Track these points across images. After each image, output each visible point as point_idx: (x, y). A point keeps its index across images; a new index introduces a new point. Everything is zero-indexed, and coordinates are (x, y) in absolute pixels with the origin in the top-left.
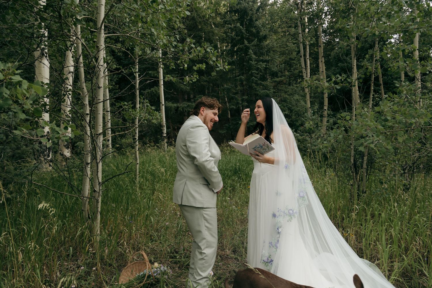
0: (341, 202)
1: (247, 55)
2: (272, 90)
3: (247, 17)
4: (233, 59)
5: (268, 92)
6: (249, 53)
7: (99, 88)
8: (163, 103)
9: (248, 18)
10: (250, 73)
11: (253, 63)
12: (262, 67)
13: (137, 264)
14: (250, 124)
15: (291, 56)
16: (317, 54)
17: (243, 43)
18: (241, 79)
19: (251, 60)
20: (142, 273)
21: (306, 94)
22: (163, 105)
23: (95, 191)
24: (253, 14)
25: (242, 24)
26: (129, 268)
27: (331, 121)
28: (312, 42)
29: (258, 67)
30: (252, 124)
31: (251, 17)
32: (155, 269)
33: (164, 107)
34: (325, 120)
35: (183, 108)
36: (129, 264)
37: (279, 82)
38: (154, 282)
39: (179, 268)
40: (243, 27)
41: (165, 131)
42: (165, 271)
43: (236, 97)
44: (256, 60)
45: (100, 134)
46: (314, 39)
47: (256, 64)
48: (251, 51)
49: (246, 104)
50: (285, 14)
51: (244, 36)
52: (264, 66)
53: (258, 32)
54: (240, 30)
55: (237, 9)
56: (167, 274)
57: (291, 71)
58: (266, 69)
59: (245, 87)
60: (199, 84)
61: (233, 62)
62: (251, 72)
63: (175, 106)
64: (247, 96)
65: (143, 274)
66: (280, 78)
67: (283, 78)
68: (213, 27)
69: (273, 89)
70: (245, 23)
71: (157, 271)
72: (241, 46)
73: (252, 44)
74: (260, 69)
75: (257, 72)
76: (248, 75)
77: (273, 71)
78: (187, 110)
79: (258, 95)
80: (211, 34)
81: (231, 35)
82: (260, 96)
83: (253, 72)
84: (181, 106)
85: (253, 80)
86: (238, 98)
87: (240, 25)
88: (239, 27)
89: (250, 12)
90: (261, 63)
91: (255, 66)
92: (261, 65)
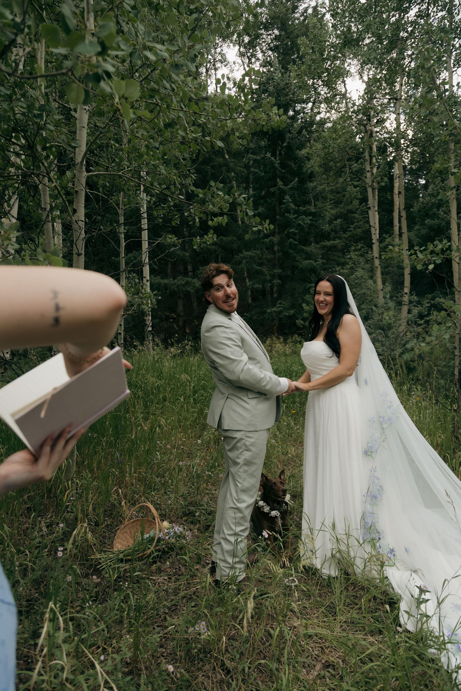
0: (440, 437)
1: (281, 203)
2: (320, 261)
3: (283, 143)
5: (315, 264)
6: (285, 201)
8: (148, 278)
9: (284, 145)
10: (286, 232)
11: (290, 217)
12: (305, 224)
13: (139, 523)
14: (285, 314)
15: (350, 207)
16: (391, 203)
17: (275, 185)
18: (271, 242)
19: (289, 212)
20: (148, 535)
21: (377, 267)
22: (147, 281)
24: (291, 138)
25: (274, 155)
26: (126, 528)
27: (415, 311)
28: (383, 184)
29: (299, 224)
30: (287, 314)
31: (289, 143)
32: (166, 531)
33: (148, 284)
34: (405, 309)
35: (178, 287)
36: (126, 523)
37: (331, 247)
38: (166, 549)
39: (198, 530)
40: (275, 159)
41: (150, 323)
42: (181, 533)
43: (264, 270)
44: (296, 212)
46: (386, 179)
47: (295, 218)
48: (287, 197)
49: (279, 281)
50: (347, 141)
51: (278, 172)
52: (309, 222)
53: (300, 167)
54: (272, 163)
56: (184, 538)
57: (351, 231)
58: (311, 225)
59: (277, 255)
62: (288, 231)
63: (165, 283)
64: (280, 268)
65: (150, 536)
66: (332, 242)
67: (337, 242)
68: (227, 157)
69: (322, 258)
70: (278, 152)
71: (169, 533)
72: (272, 190)
73: (290, 186)
74: (303, 226)
75: (297, 231)
76: (283, 235)
77: (322, 230)
78: (184, 289)
79: (297, 268)
80: (224, 169)
81: (257, 170)
82: (301, 269)
83: (291, 230)
84: (175, 284)
85: (290, 243)
86: (267, 272)
87: (272, 156)
88: (269, 158)
89: (288, 134)
90: (304, 216)
91: (294, 222)
92: (303, 220)
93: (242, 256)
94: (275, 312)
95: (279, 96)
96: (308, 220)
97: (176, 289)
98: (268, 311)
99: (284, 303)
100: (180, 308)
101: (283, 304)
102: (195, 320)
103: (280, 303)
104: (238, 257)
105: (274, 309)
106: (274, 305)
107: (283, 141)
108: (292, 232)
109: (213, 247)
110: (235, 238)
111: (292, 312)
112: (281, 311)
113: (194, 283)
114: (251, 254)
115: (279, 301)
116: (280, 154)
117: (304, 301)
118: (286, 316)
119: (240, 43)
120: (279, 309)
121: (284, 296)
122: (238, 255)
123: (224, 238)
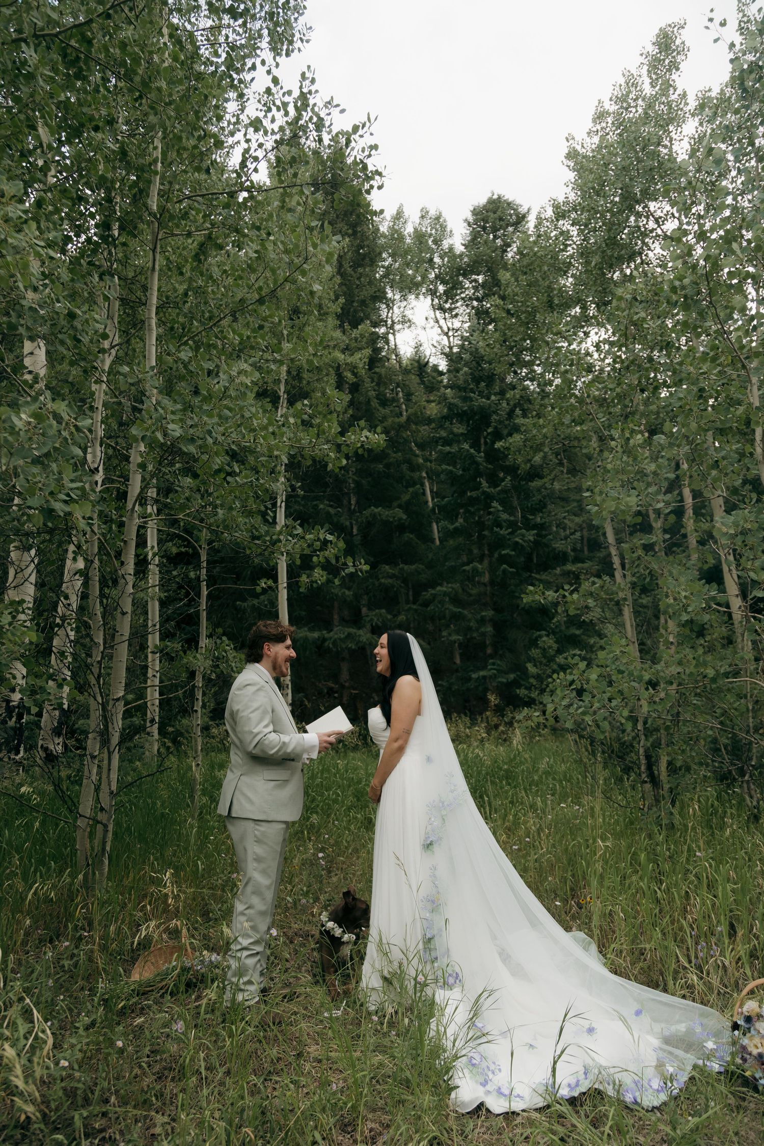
1: (490, 513)
3: (488, 428)
4: (457, 524)
6: (492, 510)
7: (124, 614)
9: (490, 430)
10: (496, 555)
11: (501, 532)
14: (500, 680)
17: (478, 488)
18: (475, 570)
19: (499, 526)
20: (174, 964)
23: (102, 809)
24: (500, 422)
25: (476, 445)
29: (517, 543)
30: (504, 680)
31: (496, 428)
35: (334, 643)
38: (194, 981)
40: (479, 452)
43: (466, 612)
45: (118, 700)
47: (510, 534)
48: (495, 504)
49: (489, 629)
51: (482, 469)
52: (531, 538)
54: (472, 457)
55: (465, 412)
58: (536, 543)
59: (488, 589)
60: (377, 583)
61: (456, 529)
62: (500, 554)
63: (315, 637)
64: (494, 609)
70: (482, 441)
72: (474, 494)
73: (500, 488)
74: (522, 546)
75: (513, 553)
76: (494, 559)
77: (555, 549)
78: (344, 646)
79: (518, 606)
80: (404, 467)
81: (451, 468)
82: (523, 609)
83: (503, 552)
84: (331, 638)
85: (504, 571)
86: (470, 616)
87: (471, 447)
88: (468, 451)
89: (495, 417)
90: (524, 531)
91: (509, 539)
92: (523, 536)
93: (433, 592)
94: (484, 677)
95: (480, 365)
96: (531, 536)
97: (331, 646)
98: (474, 676)
99: (499, 662)
100: (345, 675)
101: (498, 665)
102: (374, 695)
103: (494, 664)
104: (427, 595)
105: (482, 673)
106: (484, 668)
107: (488, 425)
108: (505, 555)
109: (390, 581)
110: (421, 566)
111: (512, 676)
112: (495, 675)
113: (360, 636)
114: (445, 589)
115: (491, 661)
116: (486, 443)
117: (530, 659)
118: (502, 683)
119: (433, 293)
120: (490, 673)
121: (501, 652)
122: (427, 591)
123: (406, 567)
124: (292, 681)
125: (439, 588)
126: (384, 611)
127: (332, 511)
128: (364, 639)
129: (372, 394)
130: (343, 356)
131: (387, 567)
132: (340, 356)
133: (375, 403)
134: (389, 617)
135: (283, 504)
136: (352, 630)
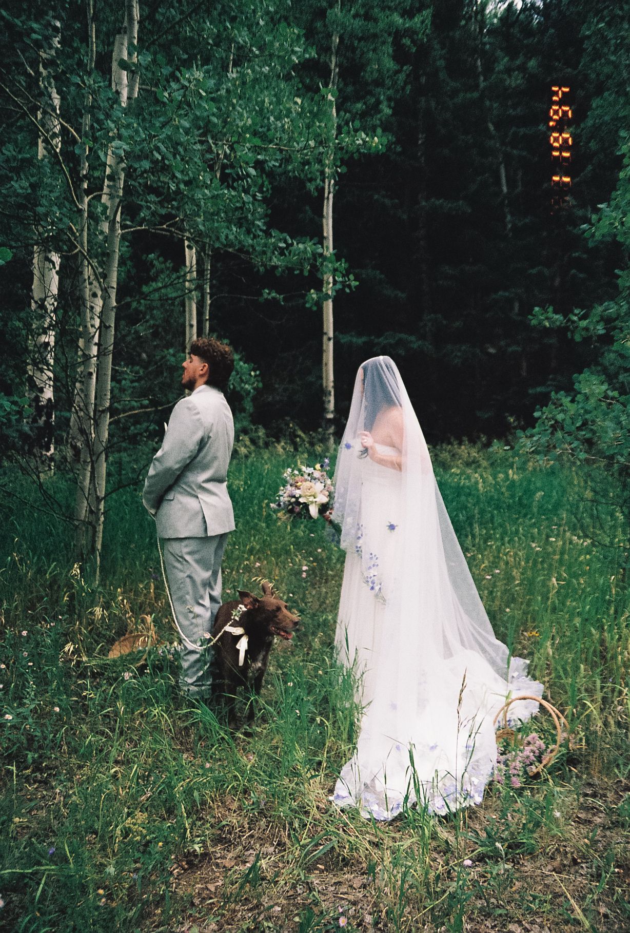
4: (527, 220)
7: (107, 327)
8: (331, 334)
22: (329, 339)
23: (92, 512)
33: (331, 343)
41: (331, 406)
80: (474, 152)
84: (378, 344)
93: (494, 296)
105: (539, 389)
113: (411, 342)
114: (507, 294)
122: (489, 295)
123: (468, 268)
124: (335, 387)
125: (501, 293)
126: (440, 316)
127: (387, 201)
128: (415, 346)
129: (441, 63)
130: (401, 21)
131: (447, 268)
132: (397, 19)
133: (442, 75)
134: (445, 322)
135: (331, 196)
136: (403, 336)
